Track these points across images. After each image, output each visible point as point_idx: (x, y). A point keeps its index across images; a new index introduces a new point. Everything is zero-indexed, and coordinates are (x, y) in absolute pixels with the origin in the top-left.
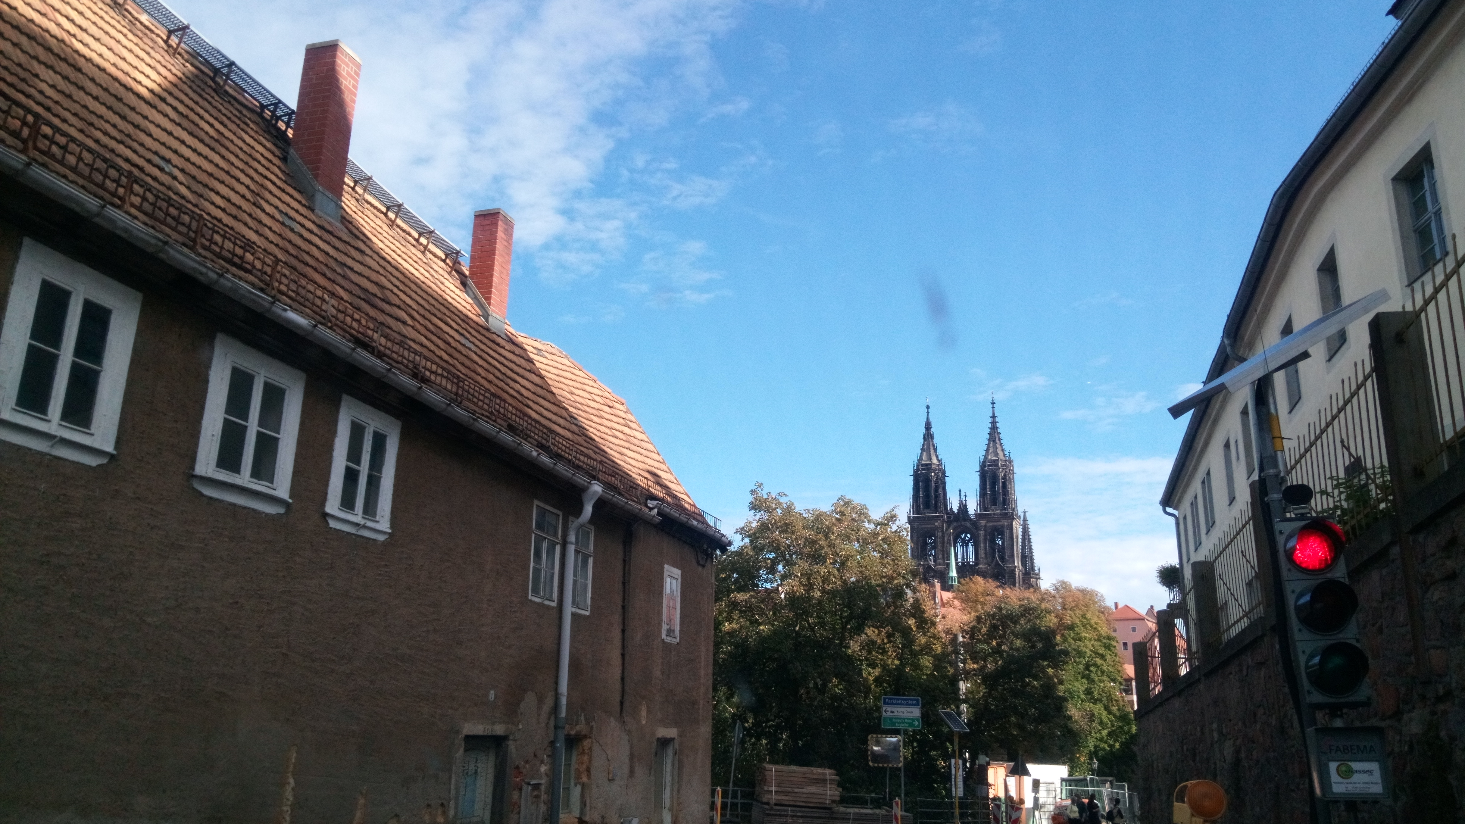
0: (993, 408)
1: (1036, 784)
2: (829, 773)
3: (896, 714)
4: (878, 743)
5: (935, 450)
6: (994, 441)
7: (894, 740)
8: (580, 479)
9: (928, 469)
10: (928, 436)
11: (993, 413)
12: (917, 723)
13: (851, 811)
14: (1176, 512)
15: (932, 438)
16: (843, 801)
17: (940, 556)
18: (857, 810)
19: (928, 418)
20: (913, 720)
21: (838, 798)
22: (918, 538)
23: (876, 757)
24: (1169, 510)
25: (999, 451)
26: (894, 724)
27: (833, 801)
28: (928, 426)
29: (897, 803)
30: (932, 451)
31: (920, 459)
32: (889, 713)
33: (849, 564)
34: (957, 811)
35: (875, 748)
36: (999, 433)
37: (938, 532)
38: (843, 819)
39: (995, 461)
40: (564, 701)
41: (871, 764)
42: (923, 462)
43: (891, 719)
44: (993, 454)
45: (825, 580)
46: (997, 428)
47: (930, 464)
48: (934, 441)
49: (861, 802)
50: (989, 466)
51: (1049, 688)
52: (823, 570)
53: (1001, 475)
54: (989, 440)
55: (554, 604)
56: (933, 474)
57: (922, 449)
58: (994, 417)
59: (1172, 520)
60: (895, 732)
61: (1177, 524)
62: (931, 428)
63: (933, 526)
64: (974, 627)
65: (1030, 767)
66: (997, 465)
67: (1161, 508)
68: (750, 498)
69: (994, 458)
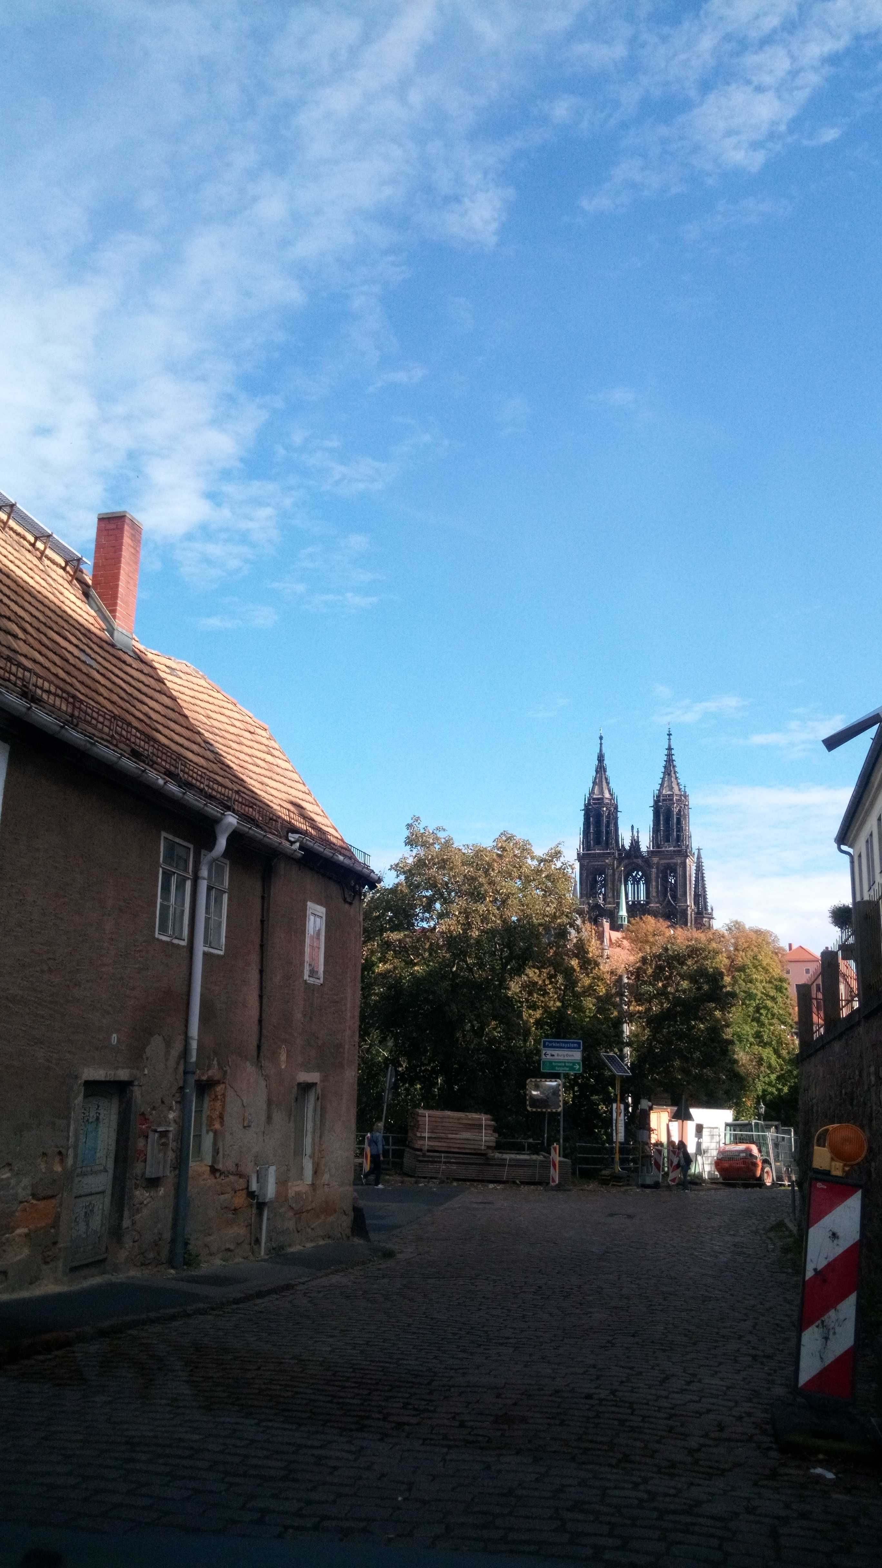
0: (669, 739)
1: (699, 1129)
2: (484, 1119)
3: (556, 1057)
4: (537, 1088)
5: (608, 783)
6: (669, 775)
7: (554, 1084)
8: (213, 810)
9: (599, 804)
10: (600, 768)
11: (669, 746)
12: (577, 1067)
13: (507, 1157)
14: (851, 850)
15: (605, 771)
16: (499, 1146)
17: (610, 895)
18: (513, 1156)
19: (601, 750)
20: (574, 1064)
21: (494, 1144)
22: (587, 876)
23: (535, 1102)
24: (844, 847)
25: (675, 785)
26: (553, 1068)
27: (489, 1147)
28: (601, 758)
29: (555, 1149)
30: (604, 784)
31: (592, 792)
32: (548, 1057)
33: (510, 902)
34: (617, 1157)
35: (534, 1093)
36: (674, 767)
37: (609, 869)
38: (499, 1165)
39: (669, 795)
40: (194, 1045)
41: (529, 1108)
42: (595, 797)
43: (551, 1062)
44: (667, 788)
45: (485, 919)
46: (673, 761)
47: (602, 799)
48: (607, 773)
49: (518, 1148)
50: (664, 800)
51: (715, 1031)
52: (482, 908)
53: (675, 810)
54: (664, 773)
55: (183, 943)
56: (605, 809)
57: (594, 783)
58: (670, 749)
59: (847, 858)
60: (555, 1076)
61: (852, 862)
62: (603, 760)
63: (603, 863)
64: (639, 968)
65: (693, 1111)
66: (672, 800)
67: (836, 845)
68: (407, 833)
69: (669, 793)
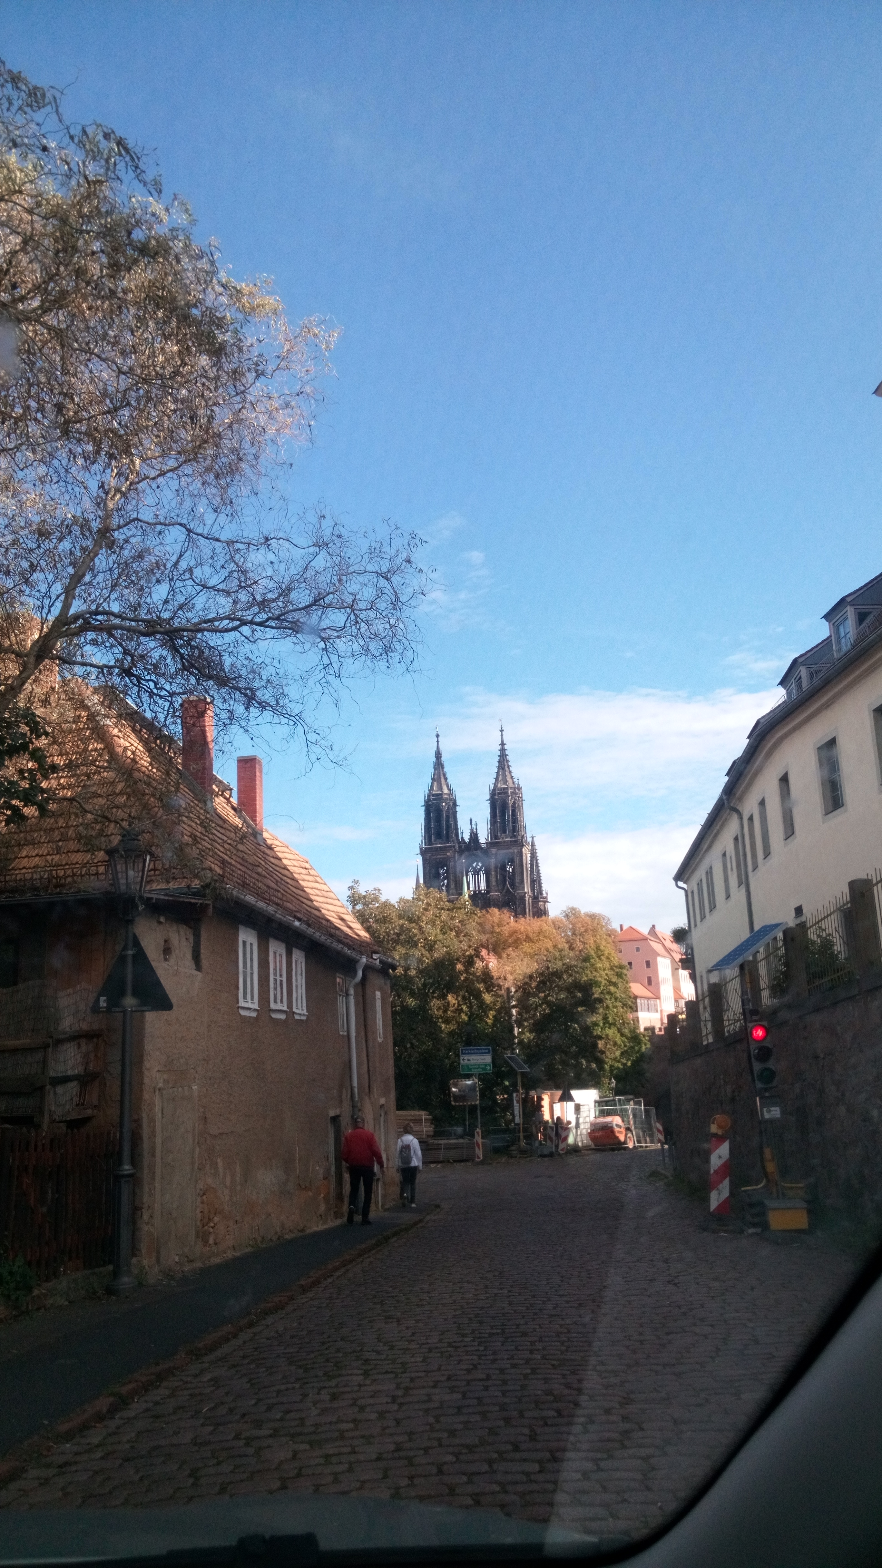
0: (502, 735)
1: (578, 1108)
2: (423, 1114)
3: (472, 1062)
4: (456, 1086)
5: (446, 779)
6: (503, 769)
7: (469, 1083)
8: (354, 955)
9: (440, 799)
10: (438, 765)
11: (502, 741)
12: (488, 1068)
13: (442, 1142)
14: (685, 886)
15: (443, 767)
16: (438, 1134)
17: (453, 886)
18: (446, 1141)
19: (438, 748)
20: (486, 1065)
21: (432, 1133)
22: (430, 870)
23: (457, 1098)
24: (680, 884)
25: (509, 779)
26: (470, 1069)
27: (428, 1136)
28: (438, 756)
29: (478, 1133)
30: (443, 780)
31: (431, 789)
32: (466, 1061)
34: (521, 1134)
35: (454, 1089)
36: (508, 761)
37: (450, 862)
38: (435, 1149)
39: (504, 789)
41: (453, 1103)
42: (434, 793)
43: (468, 1066)
44: (502, 782)
46: (506, 755)
47: (441, 794)
48: (445, 770)
49: (448, 1135)
50: (499, 794)
51: (587, 1030)
53: (511, 803)
54: (498, 767)
55: (345, 1034)
56: (444, 804)
57: (433, 779)
59: (683, 892)
60: (468, 1076)
61: (687, 895)
62: (441, 757)
63: (445, 856)
65: (574, 1093)
66: (507, 793)
67: (674, 882)
69: (504, 786)
